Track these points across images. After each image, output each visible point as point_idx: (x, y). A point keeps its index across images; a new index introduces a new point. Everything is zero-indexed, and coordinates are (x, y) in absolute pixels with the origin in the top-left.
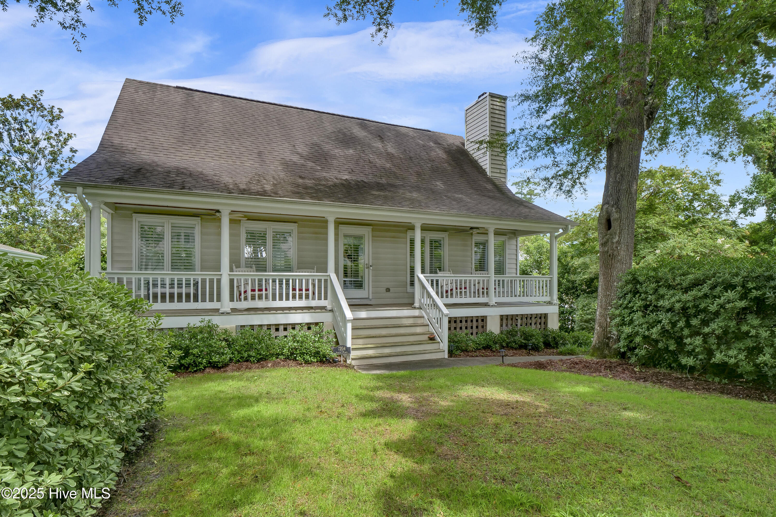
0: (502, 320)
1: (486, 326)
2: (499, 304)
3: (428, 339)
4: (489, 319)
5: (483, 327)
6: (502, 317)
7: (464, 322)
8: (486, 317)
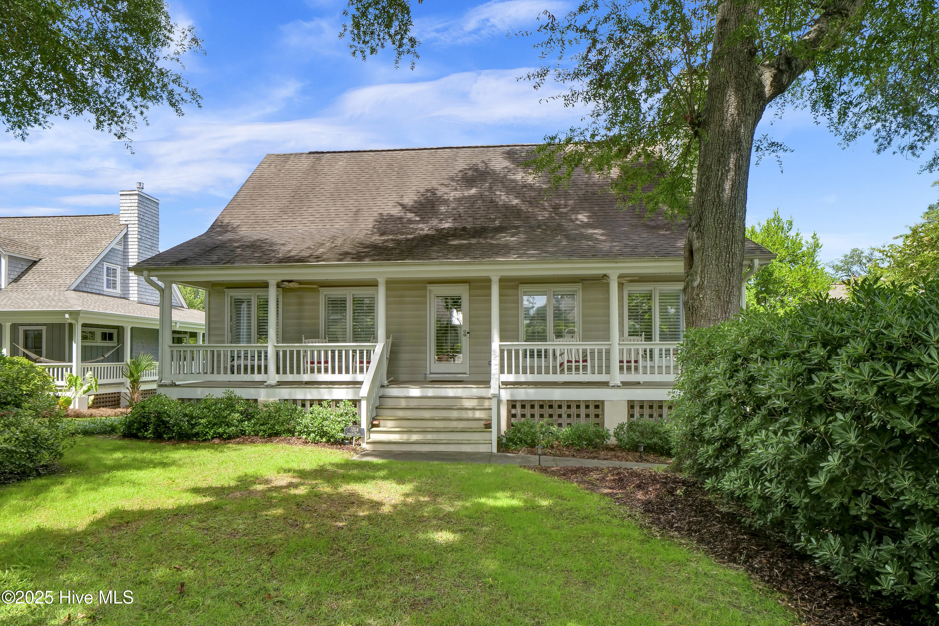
0: (632, 407)
1: (603, 415)
2: (626, 384)
3: (484, 426)
4: (607, 406)
5: (597, 416)
6: (631, 405)
7: (565, 408)
8: (603, 402)
